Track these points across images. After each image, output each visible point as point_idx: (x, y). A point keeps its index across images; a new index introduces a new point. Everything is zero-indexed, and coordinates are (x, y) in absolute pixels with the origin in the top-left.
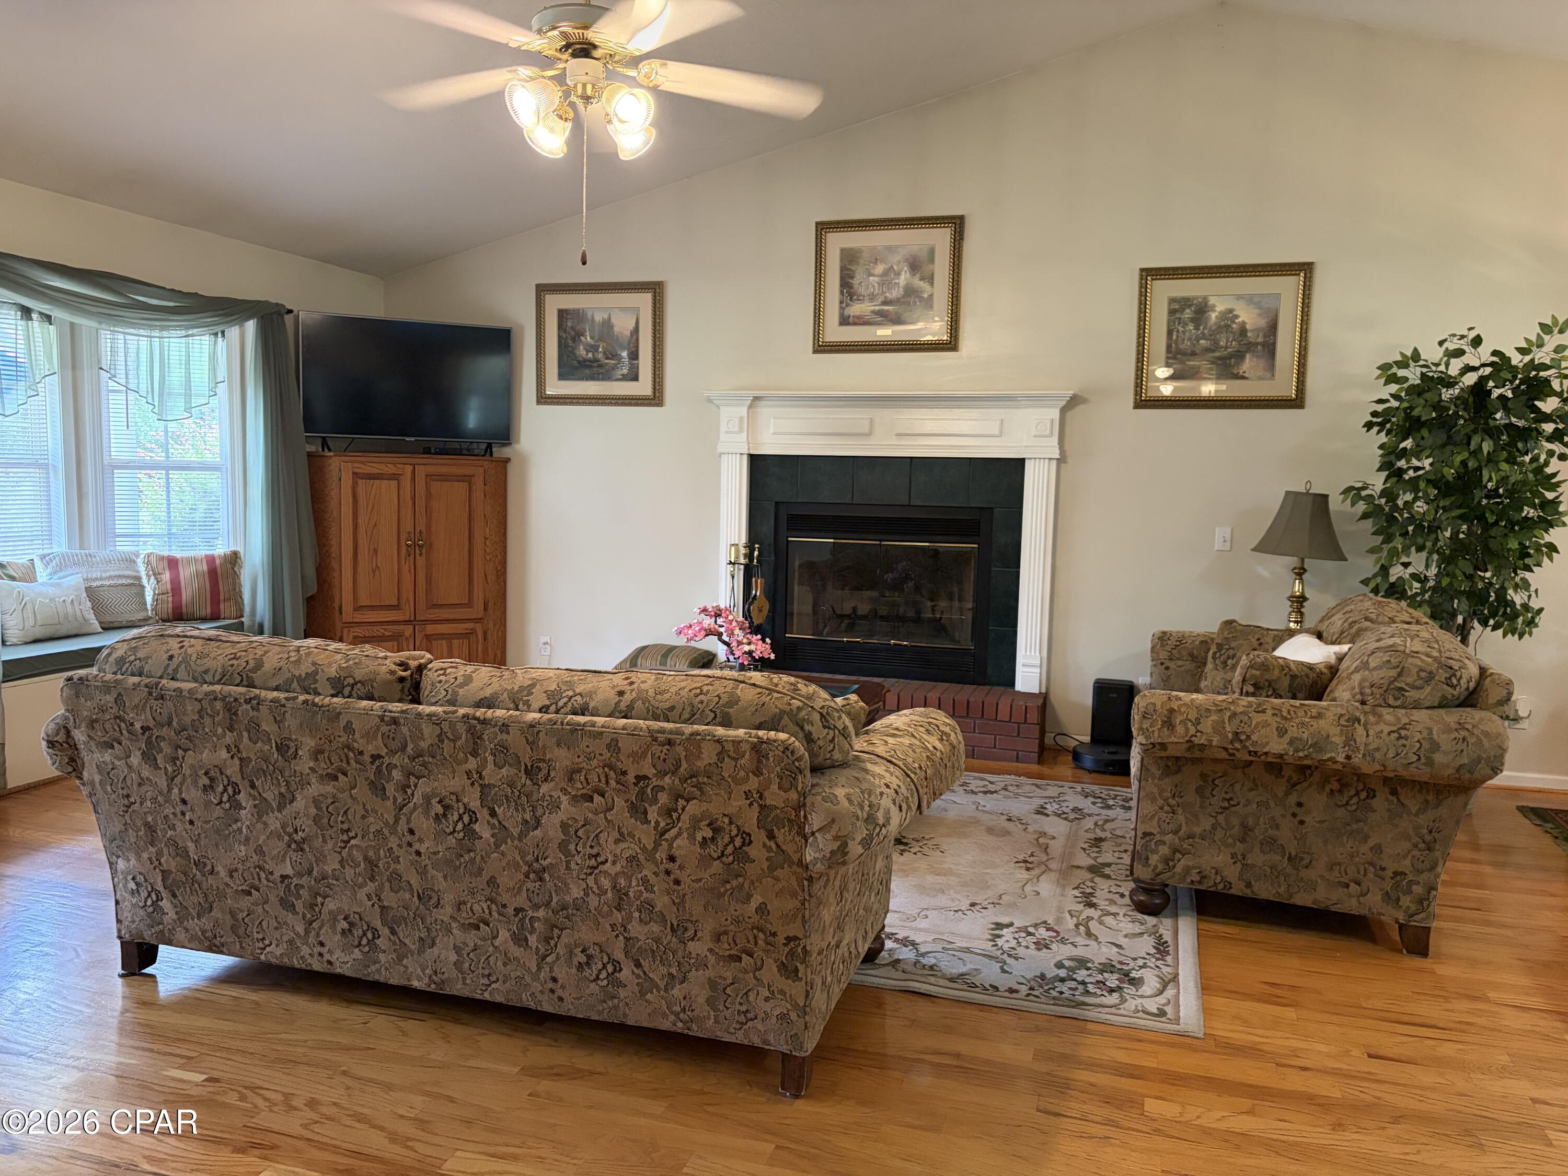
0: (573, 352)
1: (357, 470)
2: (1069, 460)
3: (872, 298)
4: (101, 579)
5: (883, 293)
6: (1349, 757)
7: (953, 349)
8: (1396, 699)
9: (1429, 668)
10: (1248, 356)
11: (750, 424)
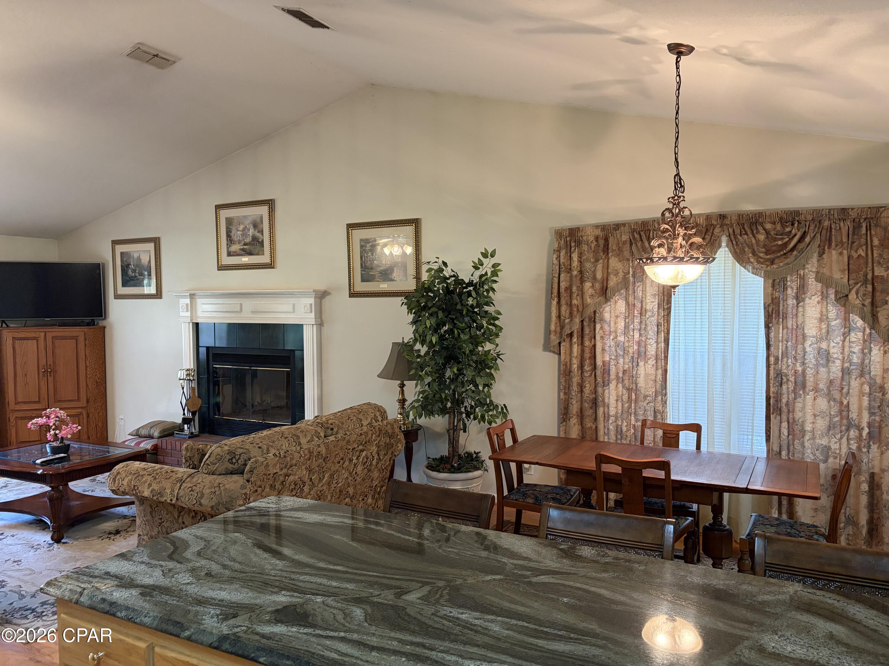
0: (127, 273)
1: (15, 336)
2: (325, 325)
3: (239, 242)
5: (244, 239)
6: (171, 500)
7: (273, 268)
8: (206, 469)
9: (221, 454)
10: (395, 269)
11: (192, 307)
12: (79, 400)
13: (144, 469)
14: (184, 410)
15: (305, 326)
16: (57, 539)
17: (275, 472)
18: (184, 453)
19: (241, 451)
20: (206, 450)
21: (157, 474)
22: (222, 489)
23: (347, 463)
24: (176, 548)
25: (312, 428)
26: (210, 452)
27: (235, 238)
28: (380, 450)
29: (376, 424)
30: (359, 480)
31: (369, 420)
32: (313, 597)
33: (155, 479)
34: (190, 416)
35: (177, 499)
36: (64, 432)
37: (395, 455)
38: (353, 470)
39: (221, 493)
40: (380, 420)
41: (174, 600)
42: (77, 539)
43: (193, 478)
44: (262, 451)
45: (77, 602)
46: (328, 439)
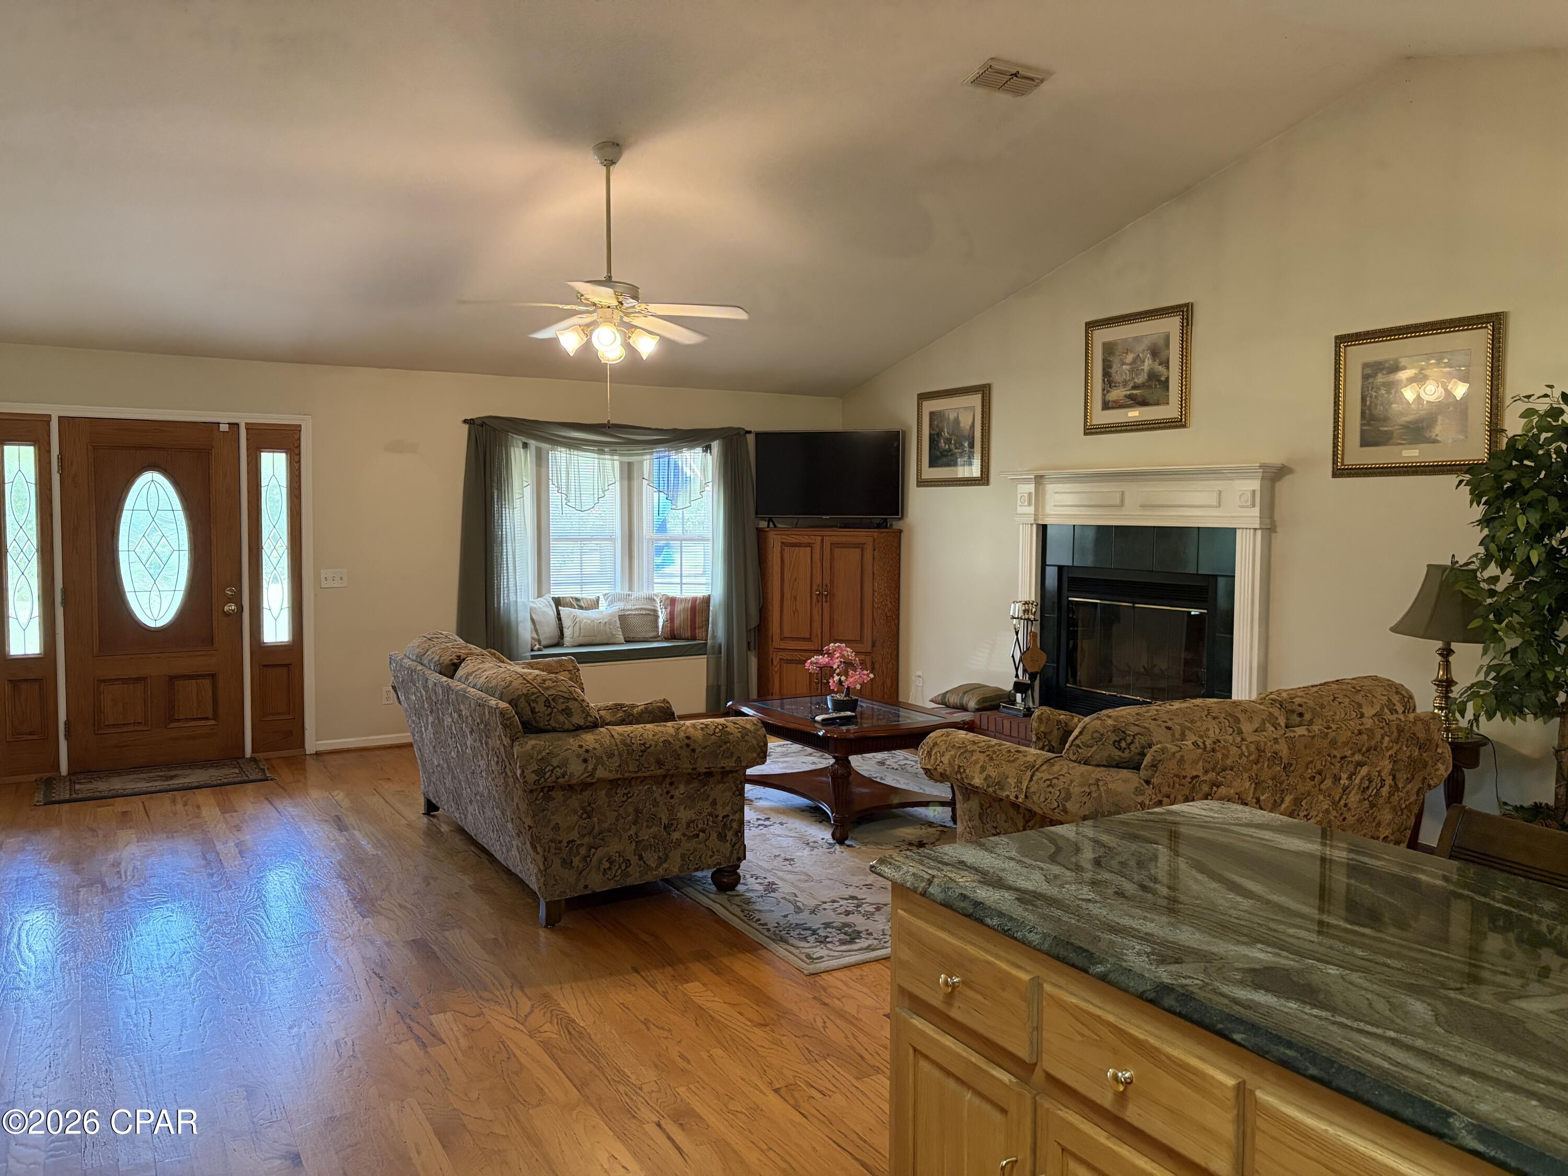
0: (937, 445)
1: (784, 541)
2: (1278, 530)
3: (1125, 383)
4: (632, 610)
5: (1133, 379)
6: (1017, 797)
7: (1184, 426)
8: (1074, 754)
9: (1102, 730)
10: (1440, 418)
11: (1038, 498)
12: (861, 641)
13: (974, 743)
14: (1017, 669)
15: (1239, 532)
16: (840, 839)
17: (1195, 774)
18: (1035, 724)
19: (1136, 729)
20: (1071, 724)
21: (995, 752)
22: (1101, 789)
23: (1328, 782)
24: (1059, 850)
25: (1262, 707)
26: (1081, 725)
27: (1117, 378)
28: (1398, 770)
29: (1393, 717)
30: (1351, 820)
31: (1378, 708)
32: (1319, 965)
33: (991, 759)
34: (1027, 680)
35: (1026, 797)
36: (852, 680)
37: (1429, 786)
38: (1341, 798)
39: (1100, 794)
40: (1400, 711)
41: (1071, 918)
42: (865, 844)
43: (1053, 765)
44: (1173, 735)
45: (924, 894)
46: (1294, 731)
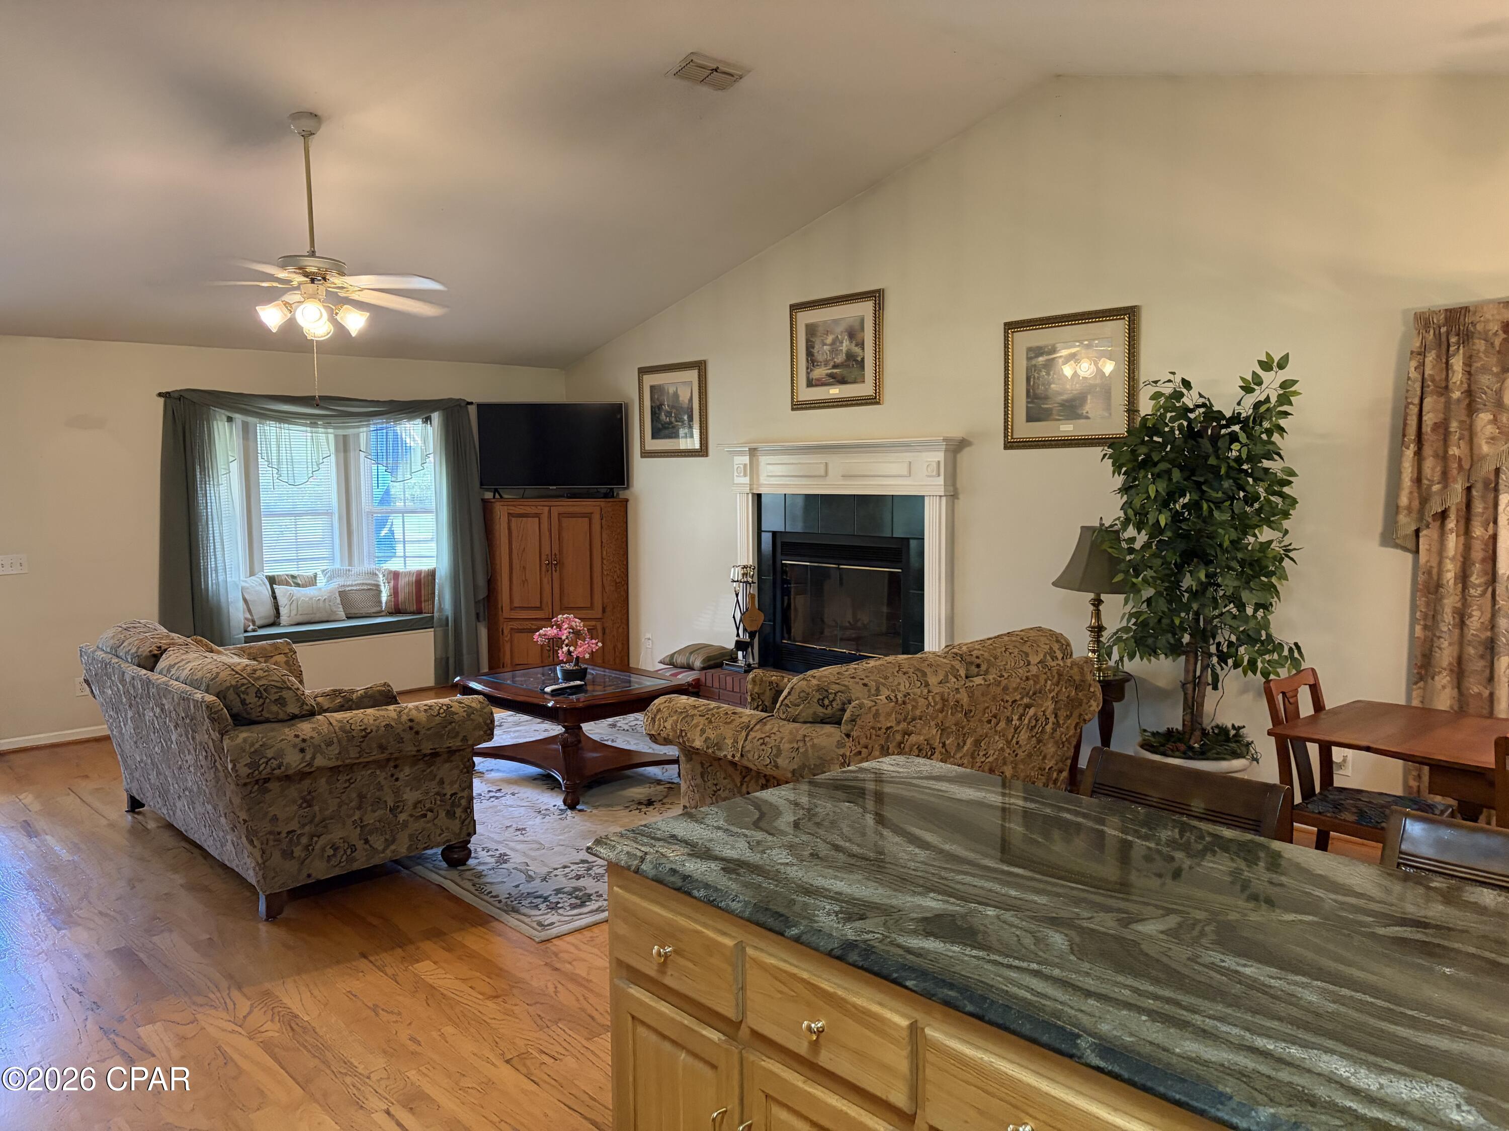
0: (658, 418)
1: (511, 512)
2: (961, 496)
3: (826, 363)
4: (352, 586)
5: (833, 359)
6: (733, 756)
7: (878, 403)
8: (784, 713)
9: (807, 690)
10: (1089, 397)
11: (753, 469)
12: (591, 607)
13: (695, 707)
14: (738, 629)
15: (927, 500)
16: (571, 805)
17: (889, 725)
18: (750, 686)
19: (835, 688)
20: (781, 684)
21: (713, 715)
22: (808, 744)
23: (1002, 724)
24: (762, 815)
25: (945, 660)
26: (789, 685)
27: (820, 357)
28: (1059, 709)
29: (1054, 664)
30: (1022, 755)
31: (1041, 656)
32: (981, 908)
33: (710, 722)
34: (747, 638)
35: (742, 755)
36: (580, 650)
37: (1085, 720)
38: (1013, 737)
39: (806, 750)
40: (1060, 658)
41: (770, 883)
42: (596, 807)
43: (765, 724)
44: (869, 691)
46: (972, 681)
